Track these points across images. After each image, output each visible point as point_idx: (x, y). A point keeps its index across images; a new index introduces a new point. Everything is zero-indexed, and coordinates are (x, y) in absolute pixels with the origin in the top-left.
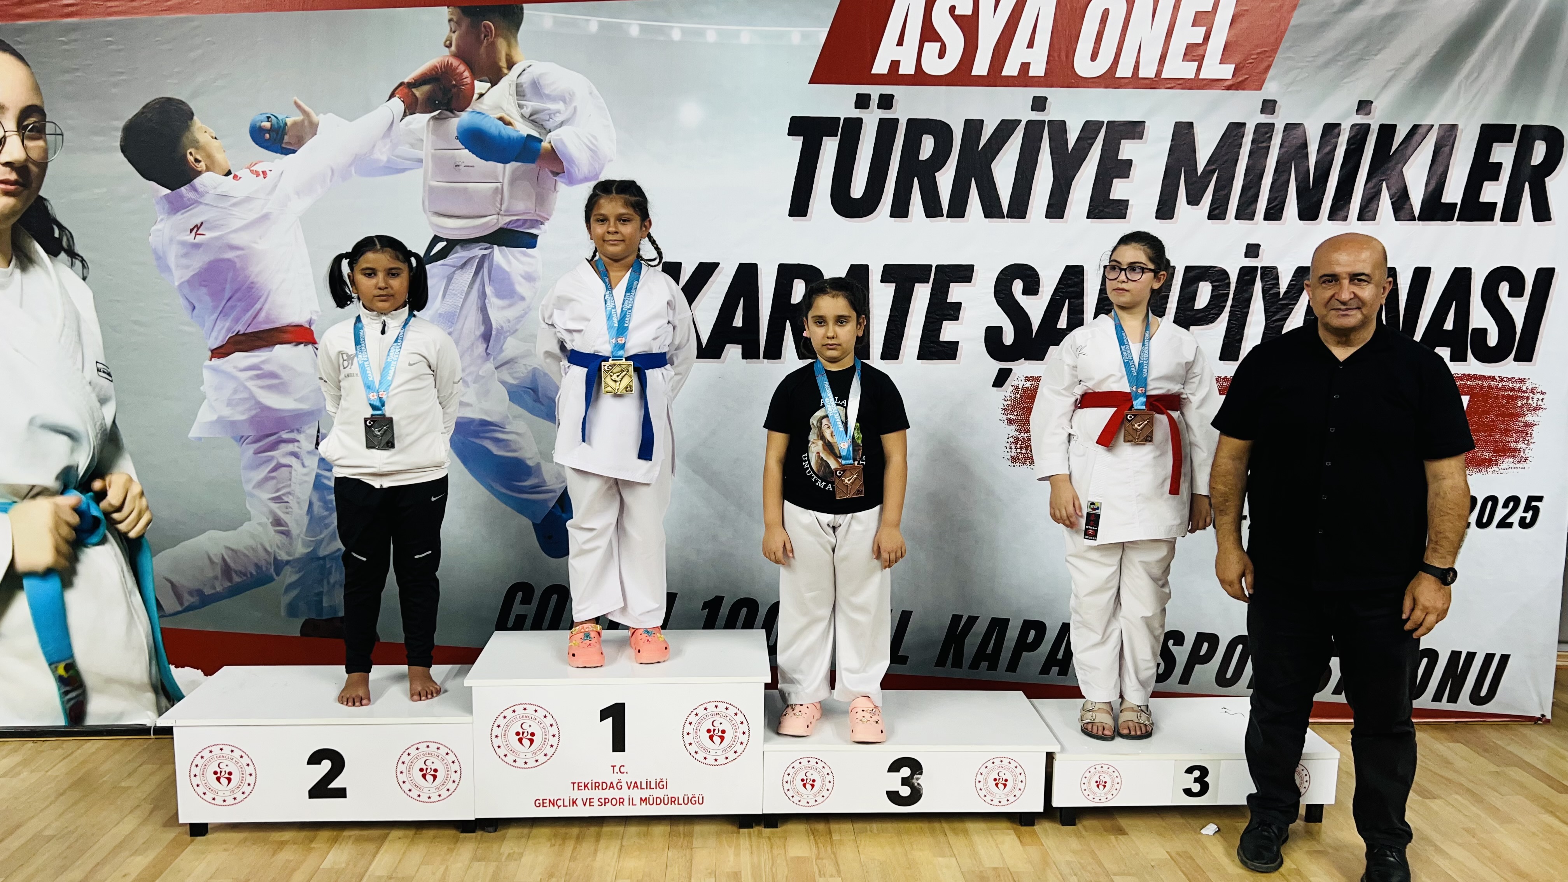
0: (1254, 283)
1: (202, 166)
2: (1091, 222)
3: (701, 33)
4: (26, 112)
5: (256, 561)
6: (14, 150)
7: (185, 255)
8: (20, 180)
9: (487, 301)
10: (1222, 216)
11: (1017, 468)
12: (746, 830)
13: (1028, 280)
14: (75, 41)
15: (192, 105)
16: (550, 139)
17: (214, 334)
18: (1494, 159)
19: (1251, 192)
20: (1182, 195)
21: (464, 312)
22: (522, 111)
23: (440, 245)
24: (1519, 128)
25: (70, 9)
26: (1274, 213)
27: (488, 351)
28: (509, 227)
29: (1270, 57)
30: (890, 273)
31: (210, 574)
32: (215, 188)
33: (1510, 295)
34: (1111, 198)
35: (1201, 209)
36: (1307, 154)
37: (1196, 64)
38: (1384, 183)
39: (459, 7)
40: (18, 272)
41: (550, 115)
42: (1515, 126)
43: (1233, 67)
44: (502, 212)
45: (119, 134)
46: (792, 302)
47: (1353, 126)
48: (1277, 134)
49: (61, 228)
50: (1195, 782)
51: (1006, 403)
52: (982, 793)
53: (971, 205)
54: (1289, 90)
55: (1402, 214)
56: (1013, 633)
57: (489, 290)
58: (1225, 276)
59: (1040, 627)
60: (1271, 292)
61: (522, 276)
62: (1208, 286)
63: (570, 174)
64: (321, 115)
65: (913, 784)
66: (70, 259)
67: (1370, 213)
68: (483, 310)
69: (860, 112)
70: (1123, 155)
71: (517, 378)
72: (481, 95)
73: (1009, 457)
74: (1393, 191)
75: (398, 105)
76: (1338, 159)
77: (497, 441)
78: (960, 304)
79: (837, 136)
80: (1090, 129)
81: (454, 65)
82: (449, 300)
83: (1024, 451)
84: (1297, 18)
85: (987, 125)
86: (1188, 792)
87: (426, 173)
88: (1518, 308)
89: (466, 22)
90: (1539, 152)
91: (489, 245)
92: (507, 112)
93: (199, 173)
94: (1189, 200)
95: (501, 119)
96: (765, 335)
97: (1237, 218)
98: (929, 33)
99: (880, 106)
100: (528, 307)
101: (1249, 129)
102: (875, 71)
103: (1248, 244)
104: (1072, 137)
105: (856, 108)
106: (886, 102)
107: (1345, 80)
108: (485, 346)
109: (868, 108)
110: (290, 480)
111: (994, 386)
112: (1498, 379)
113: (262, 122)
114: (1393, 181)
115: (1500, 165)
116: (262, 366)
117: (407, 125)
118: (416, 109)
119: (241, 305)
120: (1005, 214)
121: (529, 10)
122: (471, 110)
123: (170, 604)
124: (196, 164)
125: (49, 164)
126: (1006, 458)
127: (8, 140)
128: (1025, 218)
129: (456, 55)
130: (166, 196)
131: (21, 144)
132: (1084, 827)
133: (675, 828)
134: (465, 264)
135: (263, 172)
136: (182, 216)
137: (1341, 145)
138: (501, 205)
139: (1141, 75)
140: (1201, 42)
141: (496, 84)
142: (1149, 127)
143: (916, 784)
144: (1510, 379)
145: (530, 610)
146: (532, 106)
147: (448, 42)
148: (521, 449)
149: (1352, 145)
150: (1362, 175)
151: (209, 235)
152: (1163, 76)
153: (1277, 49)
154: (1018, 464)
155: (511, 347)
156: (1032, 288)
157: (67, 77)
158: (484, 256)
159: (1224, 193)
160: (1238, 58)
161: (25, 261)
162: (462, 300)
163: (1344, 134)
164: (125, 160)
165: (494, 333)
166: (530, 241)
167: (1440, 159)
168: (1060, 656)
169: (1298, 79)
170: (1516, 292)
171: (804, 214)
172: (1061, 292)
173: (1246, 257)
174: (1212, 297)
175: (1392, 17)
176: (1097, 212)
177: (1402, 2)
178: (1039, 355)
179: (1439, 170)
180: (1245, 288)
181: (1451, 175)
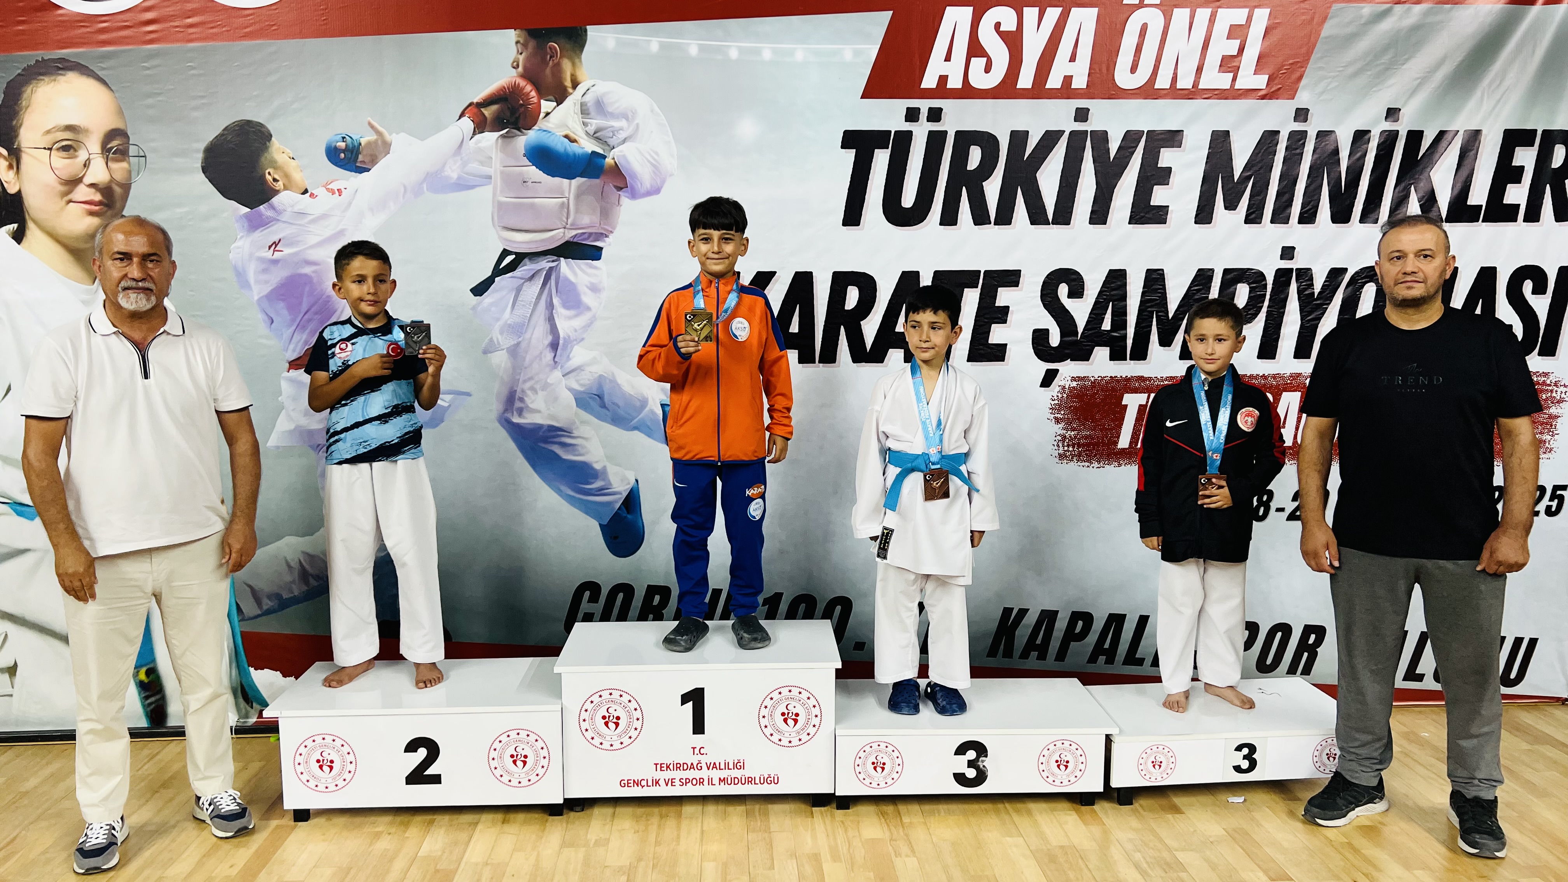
0: (1289, 284)
2: (1133, 228)
3: (757, 52)
6: (98, 172)
7: (265, 271)
8: (105, 201)
9: (554, 311)
10: (1258, 221)
11: (1064, 465)
12: (819, 809)
13: (1073, 283)
14: (157, 66)
15: (271, 127)
17: (292, 347)
18: (1516, 163)
19: (1287, 196)
20: (1219, 202)
21: (533, 322)
22: (587, 129)
23: (509, 259)
24: (1539, 133)
25: (151, 36)
26: (1308, 217)
27: (556, 360)
28: (575, 240)
29: (1303, 67)
31: (288, 578)
32: (292, 206)
33: (1533, 293)
34: (1152, 204)
35: (1239, 213)
36: (1339, 159)
37: (1231, 75)
38: (1413, 186)
39: (526, 30)
42: (1536, 131)
43: (1267, 76)
44: (568, 226)
45: (200, 156)
46: (847, 308)
47: (1383, 132)
48: (1310, 141)
50: (1243, 759)
51: (1053, 403)
52: (1045, 774)
53: (1018, 213)
54: (1320, 99)
56: (1061, 624)
57: (556, 301)
58: (1262, 278)
59: (1087, 618)
60: (1307, 292)
61: (587, 287)
62: (1246, 287)
63: (633, 188)
64: (394, 135)
65: (979, 766)
68: (551, 320)
69: (910, 125)
70: (1162, 163)
71: (581, 385)
72: (548, 114)
73: (1057, 455)
74: (1421, 194)
75: (467, 124)
76: (1368, 165)
77: (564, 445)
78: (1007, 308)
79: (888, 148)
80: (1131, 139)
82: (519, 311)
83: (1071, 449)
84: (1327, 30)
85: (1032, 136)
86: (1237, 769)
88: (1541, 305)
89: (532, 44)
90: (1559, 155)
91: (555, 258)
92: (573, 130)
93: (276, 192)
94: (1227, 205)
95: (566, 137)
96: (821, 340)
97: (1272, 222)
98: (975, 49)
100: (594, 316)
101: (1283, 136)
102: (924, 85)
103: (1283, 247)
104: (1114, 147)
105: (906, 121)
106: (935, 115)
107: (1374, 89)
108: (553, 355)
109: (917, 121)
111: (1042, 386)
114: (1422, 184)
115: (1522, 168)
117: (476, 143)
119: (318, 317)
120: (1051, 221)
121: (594, 32)
122: (538, 128)
123: (251, 609)
124: (274, 184)
126: (1054, 456)
127: (92, 162)
128: (1069, 224)
129: (523, 76)
130: (246, 216)
131: (105, 166)
132: (1141, 806)
134: (533, 276)
136: (259, 235)
137: (1371, 152)
138: (567, 219)
139: (1179, 85)
140: (1236, 54)
141: (561, 103)
142: (1187, 135)
143: (981, 766)
145: (599, 606)
146: (596, 123)
147: (515, 64)
148: (588, 453)
149: (1381, 151)
150: (1391, 180)
151: (287, 251)
153: (1309, 59)
154: (1065, 461)
155: (578, 355)
156: (1077, 292)
157: (150, 101)
158: (551, 268)
159: (1260, 198)
160: (1271, 70)
162: (530, 311)
163: (1374, 140)
164: (207, 180)
165: (561, 342)
166: (594, 253)
167: (1465, 163)
168: (1107, 646)
169: (1329, 88)
170: (1540, 289)
171: (857, 223)
172: (1105, 295)
173: (1281, 259)
174: (1249, 297)
175: (1416, 28)
176: (1139, 218)
177: (1426, 14)
178: (1084, 355)
179: (1464, 174)
180: (1281, 289)
181: (1476, 180)
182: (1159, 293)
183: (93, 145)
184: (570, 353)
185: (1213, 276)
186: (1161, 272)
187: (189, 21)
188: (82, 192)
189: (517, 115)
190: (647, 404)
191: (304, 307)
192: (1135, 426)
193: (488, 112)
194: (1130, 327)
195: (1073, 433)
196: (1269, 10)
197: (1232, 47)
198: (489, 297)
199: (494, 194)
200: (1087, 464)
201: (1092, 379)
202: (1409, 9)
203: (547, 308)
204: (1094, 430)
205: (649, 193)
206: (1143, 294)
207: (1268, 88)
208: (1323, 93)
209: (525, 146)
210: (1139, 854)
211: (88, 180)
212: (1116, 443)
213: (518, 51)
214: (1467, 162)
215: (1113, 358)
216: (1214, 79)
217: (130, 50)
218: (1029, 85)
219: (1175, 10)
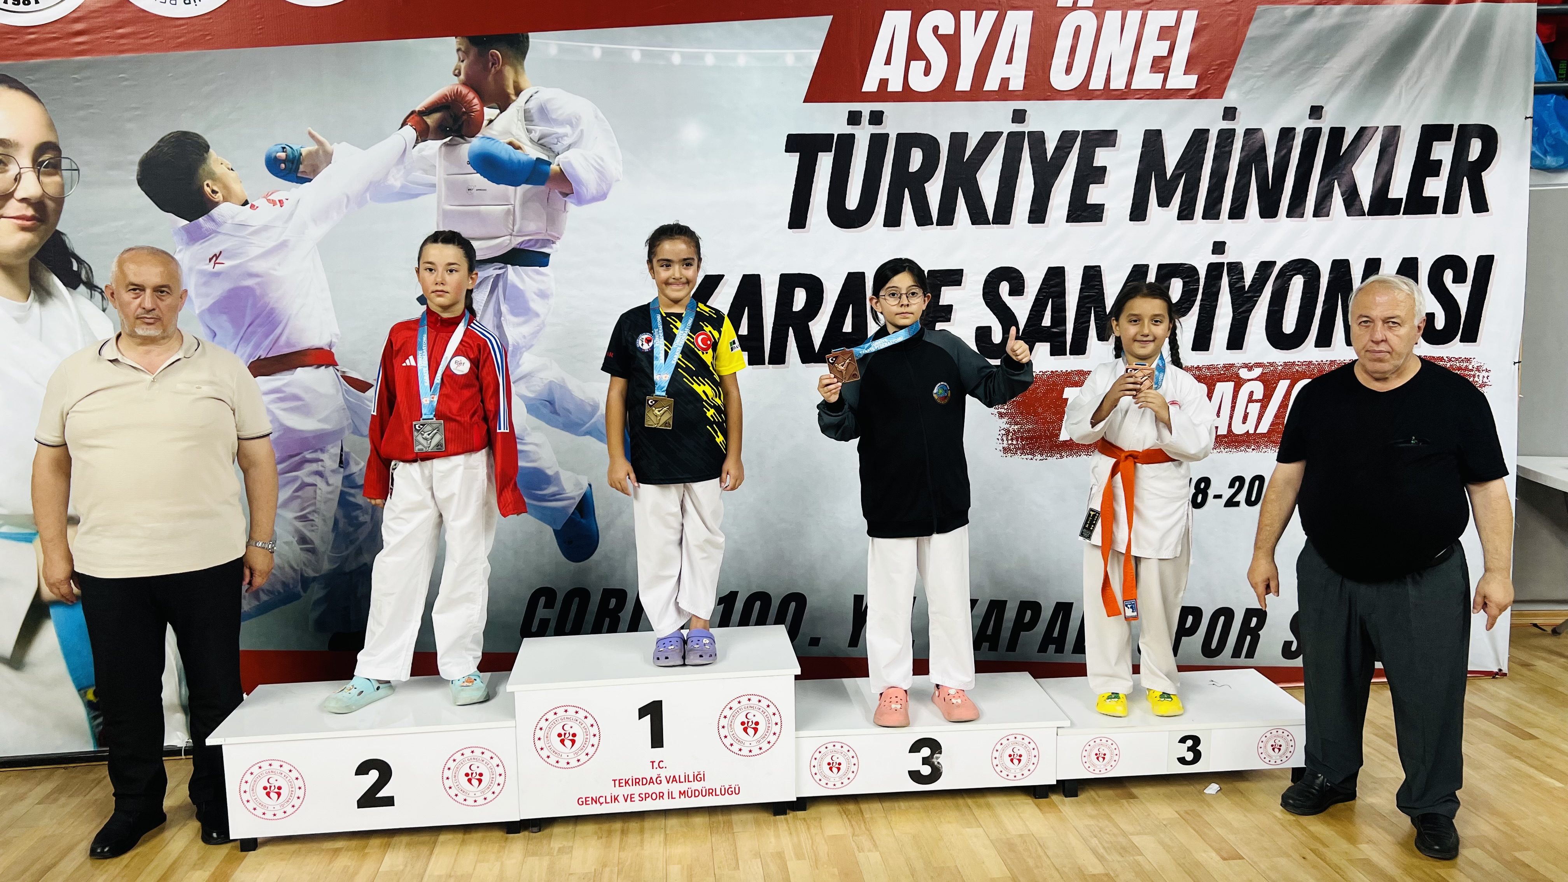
0: (1220, 277)
2: (1071, 226)
3: (700, 57)
4: (42, 148)
5: (284, 580)
6: (30, 187)
7: (205, 284)
8: (37, 215)
9: (502, 318)
10: (1191, 217)
11: (1009, 458)
12: (781, 817)
13: (1013, 282)
14: (89, 78)
15: (208, 138)
16: (558, 161)
18: (1434, 157)
19: (1217, 194)
20: (1153, 199)
24: (1456, 128)
25: (82, 47)
26: (1238, 212)
28: (522, 247)
29: (1229, 67)
33: (1454, 282)
34: (1088, 202)
35: (1172, 210)
36: (1266, 156)
38: (1336, 181)
39: (466, 37)
40: (36, 305)
41: (557, 138)
42: (1452, 125)
43: (1197, 76)
45: (136, 168)
46: (794, 310)
47: (1307, 130)
48: (1238, 139)
49: (80, 261)
50: (1188, 751)
53: (959, 213)
54: (1247, 98)
55: (1353, 209)
56: (1010, 614)
57: (504, 308)
58: (1195, 272)
59: (1035, 607)
60: (1238, 286)
61: (535, 293)
62: (1179, 281)
63: (578, 193)
64: (335, 144)
65: (933, 763)
66: (89, 291)
67: (1324, 210)
69: (852, 129)
70: (1097, 163)
72: (491, 121)
73: (1002, 449)
74: (1344, 189)
75: (410, 132)
76: (1293, 160)
78: (951, 306)
79: (831, 151)
80: (1067, 139)
81: (463, 92)
83: (1015, 442)
84: (1253, 30)
85: (971, 137)
86: (1182, 761)
87: (439, 197)
88: (1461, 293)
89: (474, 51)
90: (1476, 148)
91: (502, 265)
92: (517, 137)
93: (216, 204)
94: (1160, 202)
95: (510, 144)
96: (770, 341)
97: (1203, 218)
98: (914, 52)
100: (543, 323)
101: (1213, 134)
103: (1215, 242)
104: (1051, 147)
105: (848, 124)
106: (877, 118)
107: (1297, 88)
109: (859, 124)
110: (315, 498)
112: (1446, 359)
113: (278, 152)
114: (1345, 179)
115: (1440, 162)
116: (284, 389)
118: (427, 137)
119: (261, 331)
120: (991, 221)
121: (536, 39)
122: (481, 136)
124: (213, 195)
125: (66, 199)
126: (998, 449)
127: (23, 176)
128: (1009, 224)
129: (465, 84)
135: (280, 201)
136: (200, 247)
137: (1296, 149)
139: (1113, 86)
142: (1121, 135)
143: (936, 763)
144: (1457, 359)
145: (552, 614)
146: (540, 130)
147: (457, 71)
148: (540, 459)
149: (1306, 147)
150: (1315, 174)
151: (228, 263)
152: (1132, 87)
154: (1010, 454)
156: (1017, 289)
157: (82, 113)
158: (498, 276)
159: (1191, 195)
161: (43, 293)
163: (1298, 137)
165: (510, 349)
166: (541, 260)
167: (1386, 158)
168: (1056, 634)
169: (1255, 87)
170: (1459, 278)
171: (803, 226)
172: (1044, 292)
173: (1213, 253)
174: (1183, 292)
175: (1338, 28)
176: (1076, 217)
177: (1347, 14)
179: (1385, 168)
180: (1213, 283)
181: (1396, 174)
182: (1097, 289)
183: (24, 159)
184: (520, 359)
185: (1148, 271)
186: (1098, 269)
187: (120, 31)
188: (14, 208)
189: (460, 123)
190: (598, 410)
191: (247, 321)
193: (430, 120)
194: (1069, 324)
195: (1016, 427)
196: (1196, 12)
197: (1162, 48)
199: (439, 203)
200: (1030, 457)
202: (1330, 9)
203: (495, 315)
204: (1037, 423)
205: (594, 199)
206: (1081, 289)
208: (1249, 92)
210: (1095, 839)
211: (19, 194)
212: (1058, 435)
213: (460, 59)
215: (1053, 353)
216: (1145, 79)
217: (58, 62)
219: (1107, 12)
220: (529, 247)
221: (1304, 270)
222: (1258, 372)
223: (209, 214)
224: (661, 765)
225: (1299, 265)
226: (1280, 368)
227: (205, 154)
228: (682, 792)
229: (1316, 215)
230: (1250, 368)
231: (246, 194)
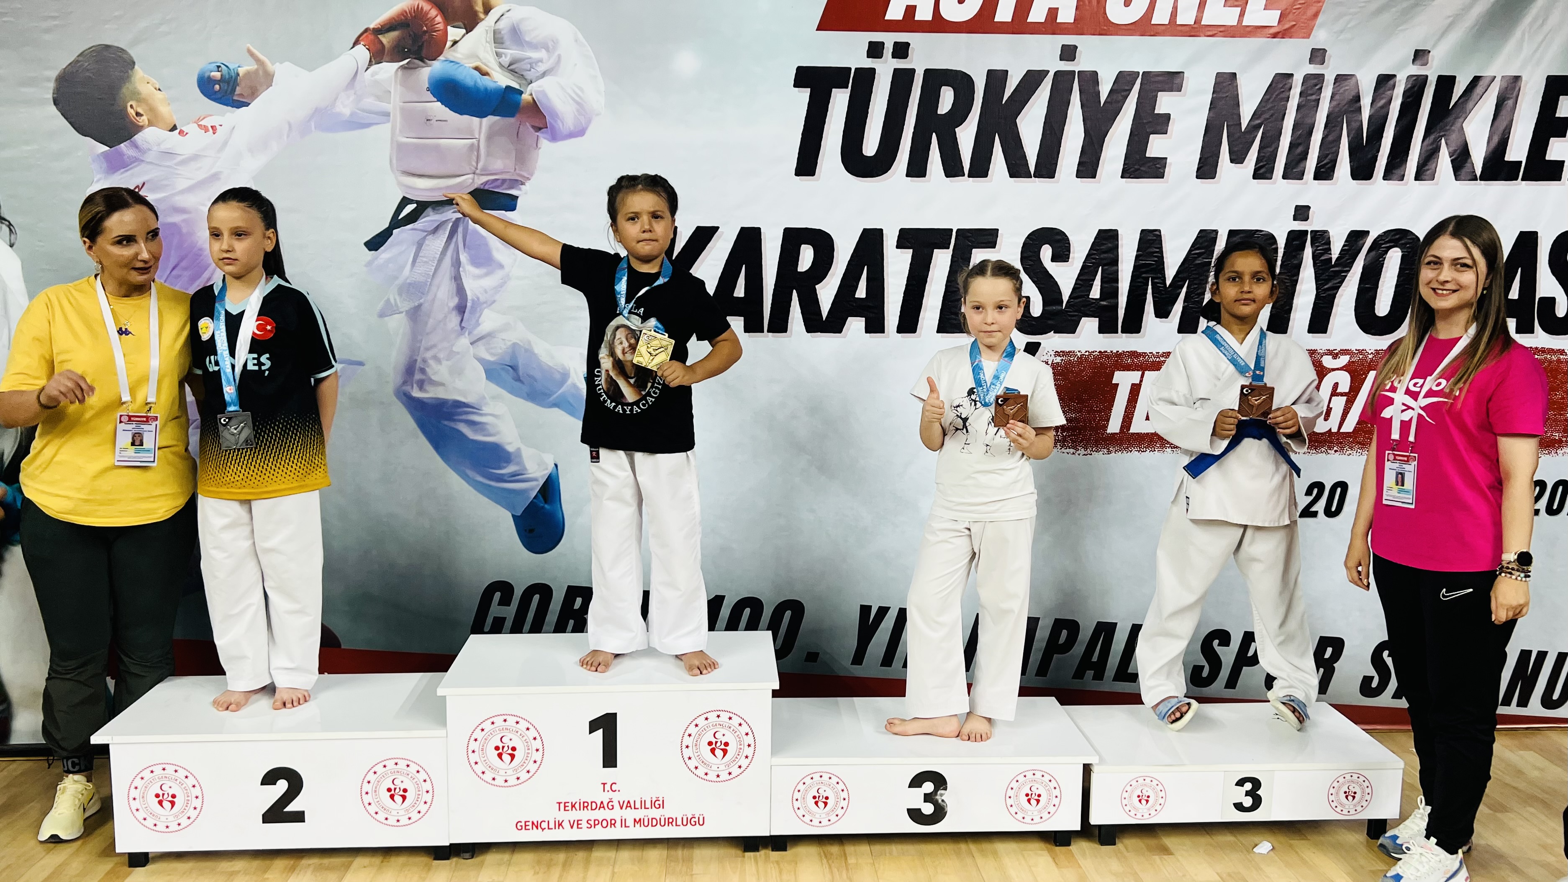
0: (1303, 248)
1: (144, 120)
2: (1126, 182)
9: (461, 269)
10: (1268, 175)
12: (752, 854)
13: (1057, 245)
15: (134, 53)
16: (531, 90)
18: (1561, 113)
19: (1300, 149)
20: (1224, 154)
21: (436, 281)
26: (1325, 172)
27: (463, 325)
28: (486, 187)
30: (906, 238)
32: (159, 145)
34: (1148, 155)
35: (1246, 167)
36: (1360, 107)
37: (1239, 9)
38: (1443, 139)
43: (1279, 12)
44: (478, 172)
45: (52, 85)
46: (799, 270)
47: (1410, 77)
48: (1327, 86)
50: (1246, 795)
53: (995, 164)
54: (1339, 38)
55: (1463, 172)
56: (1043, 636)
57: (464, 258)
58: (1274, 241)
59: (1073, 627)
60: (1323, 258)
64: (278, 64)
65: (937, 800)
67: (1428, 172)
68: (457, 278)
69: (872, 62)
70: (1160, 109)
72: (455, 43)
74: (1451, 149)
75: (362, 53)
76: (1393, 113)
77: (472, 424)
79: (847, 87)
80: (1124, 81)
81: (425, 9)
82: (420, 269)
85: (1012, 76)
86: (1239, 807)
92: (484, 61)
94: (1232, 157)
95: (477, 69)
96: (770, 306)
97: (1284, 177)
99: (894, 56)
101: (1297, 80)
102: (888, 17)
103: (1297, 206)
104: (1104, 90)
105: (868, 57)
106: (901, 50)
107: (1401, 27)
108: (459, 319)
109: (881, 57)
113: (211, 72)
114: (1454, 137)
115: (1565, 120)
117: (372, 76)
118: (382, 59)
119: (187, 274)
120: (1032, 173)
122: (444, 59)
124: (137, 118)
128: (1053, 177)
130: (104, 154)
132: (1125, 846)
133: (673, 852)
136: (120, 177)
137: (1397, 99)
139: (1179, 21)
142: (1188, 78)
143: (940, 801)
145: (510, 612)
146: (511, 54)
148: (498, 433)
149: (1409, 97)
150: (1419, 131)
155: (488, 321)
156: (1062, 254)
159: (1270, 149)
162: (433, 268)
163: (1399, 86)
165: (469, 305)
168: (1095, 661)
169: (1349, 26)
171: (812, 173)
172: (1093, 259)
173: (1294, 220)
176: (1134, 172)
178: (1070, 327)
179: (1502, 124)
180: (1294, 254)
181: (1515, 131)
182: (1156, 257)
185: (1216, 238)
186: (1157, 233)
189: (420, 44)
190: (569, 377)
192: (1126, 408)
193: (386, 39)
194: (1122, 294)
198: (386, 252)
200: (1072, 451)
201: (1079, 354)
203: (452, 265)
204: (1080, 412)
205: (571, 135)
206: (1137, 257)
207: (1280, 26)
209: (429, 79)
212: (1105, 427)
214: (1504, 113)
215: (1102, 330)
218: (1009, 19)
220: (492, 188)
221: (1403, 242)
222: (1344, 360)
223: (132, 139)
224: (614, 787)
225: (1397, 237)
226: (1370, 356)
227: (129, 71)
228: (637, 820)
229: (1418, 177)
230: (1335, 355)
231: (175, 118)
